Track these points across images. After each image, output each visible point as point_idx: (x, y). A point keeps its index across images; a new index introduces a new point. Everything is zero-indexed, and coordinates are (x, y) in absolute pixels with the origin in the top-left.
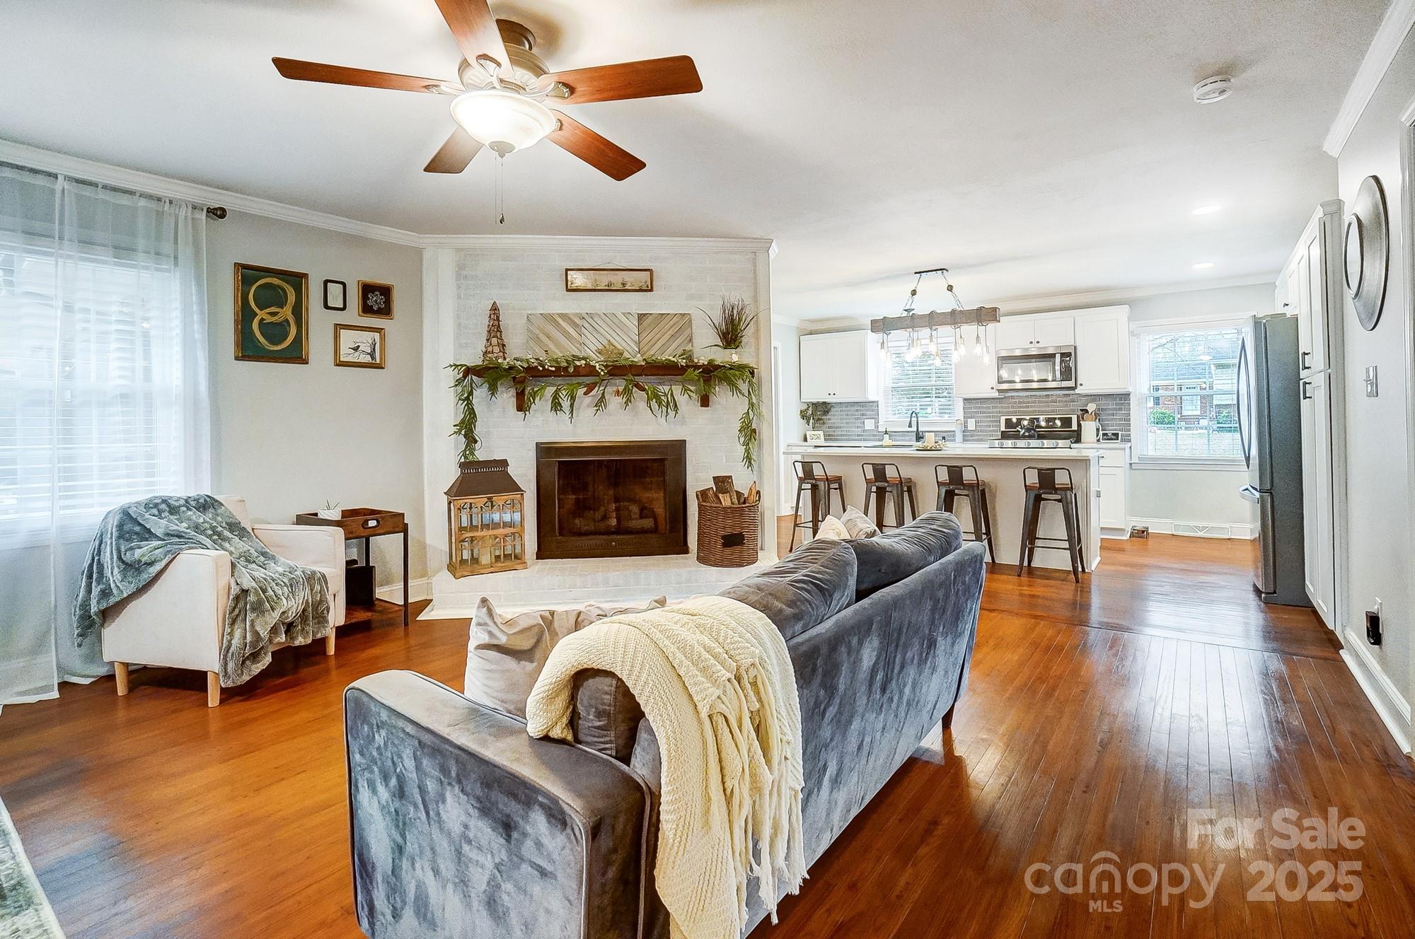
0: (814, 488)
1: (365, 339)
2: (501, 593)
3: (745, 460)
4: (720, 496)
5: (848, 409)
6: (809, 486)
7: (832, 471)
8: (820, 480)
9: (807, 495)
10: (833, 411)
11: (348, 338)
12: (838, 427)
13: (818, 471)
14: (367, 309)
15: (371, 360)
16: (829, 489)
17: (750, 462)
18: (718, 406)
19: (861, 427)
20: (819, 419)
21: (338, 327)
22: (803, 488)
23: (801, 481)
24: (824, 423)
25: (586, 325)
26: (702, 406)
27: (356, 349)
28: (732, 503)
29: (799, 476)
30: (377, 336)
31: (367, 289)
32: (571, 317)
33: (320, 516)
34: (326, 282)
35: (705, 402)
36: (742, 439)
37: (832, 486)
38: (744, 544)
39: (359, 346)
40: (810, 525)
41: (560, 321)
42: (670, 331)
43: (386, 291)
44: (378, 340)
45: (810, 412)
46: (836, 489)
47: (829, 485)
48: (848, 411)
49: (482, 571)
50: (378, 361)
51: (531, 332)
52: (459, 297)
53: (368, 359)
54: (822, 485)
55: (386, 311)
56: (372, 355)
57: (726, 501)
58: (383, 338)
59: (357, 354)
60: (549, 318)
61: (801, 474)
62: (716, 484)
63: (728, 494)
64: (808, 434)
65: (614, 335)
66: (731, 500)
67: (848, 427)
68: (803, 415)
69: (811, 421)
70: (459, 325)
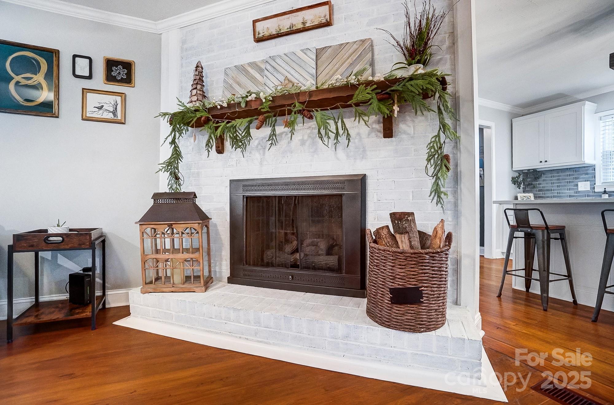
0: (529, 237)
1: (108, 101)
2: (173, 313)
3: (433, 194)
4: (398, 236)
5: (560, 174)
6: (522, 234)
7: (553, 220)
8: (538, 228)
9: (519, 244)
10: (543, 177)
11: (93, 100)
12: (548, 190)
13: (535, 219)
14: (110, 78)
15: (113, 117)
16: (549, 239)
17: (439, 197)
18: (404, 136)
19: (573, 189)
20: (529, 184)
21: (85, 91)
22: (515, 236)
23: (514, 229)
24: (534, 187)
25: (269, 67)
26: (385, 136)
27: (100, 108)
28: (412, 247)
29: (511, 223)
30: (119, 99)
31: (111, 64)
32: (259, 64)
33: (49, 232)
34: (75, 56)
35: (388, 133)
36: (431, 170)
37: (552, 235)
38: (422, 302)
39: (103, 106)
40: (523, 273)
41: (249, 69)
42: (349, 60)
43: (128, 66)
44: (119, 102)
45: (521, 179)
46: (556, 239)
47: (548, 234)
48: (559, 176)
49: (164, 290)
50: (119, 118)
51: (227, 83)
52: (182, 66)
53: (110, 116)
54: (539, 235)
55: (128, 80)
56: (114, 113)
57: (403, 243)
58: (124, 101)
59: (101, 111)
60: (241, 69)
61: (513, 222)
62: (393, 222)
63: (406, 236)
64: (519, 195)
65: (293, 72)
66: (410, 242)
67: (559, 190)
68: (515, 181)
69: (522, 185)
70: (182, 87)
